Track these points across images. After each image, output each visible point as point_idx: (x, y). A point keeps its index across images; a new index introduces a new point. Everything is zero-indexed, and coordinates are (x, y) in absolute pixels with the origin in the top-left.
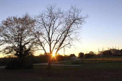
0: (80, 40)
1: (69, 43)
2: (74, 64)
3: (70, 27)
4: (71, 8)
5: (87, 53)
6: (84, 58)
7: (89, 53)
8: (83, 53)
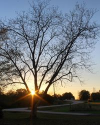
0: (90, 68)
1: (70, 73)
2: (73, 111)
3: (72, 43)
4: (75, 7)
5: (96, 92)
6: (89, 101)
7: (98, 91)
8: (88, 92)
